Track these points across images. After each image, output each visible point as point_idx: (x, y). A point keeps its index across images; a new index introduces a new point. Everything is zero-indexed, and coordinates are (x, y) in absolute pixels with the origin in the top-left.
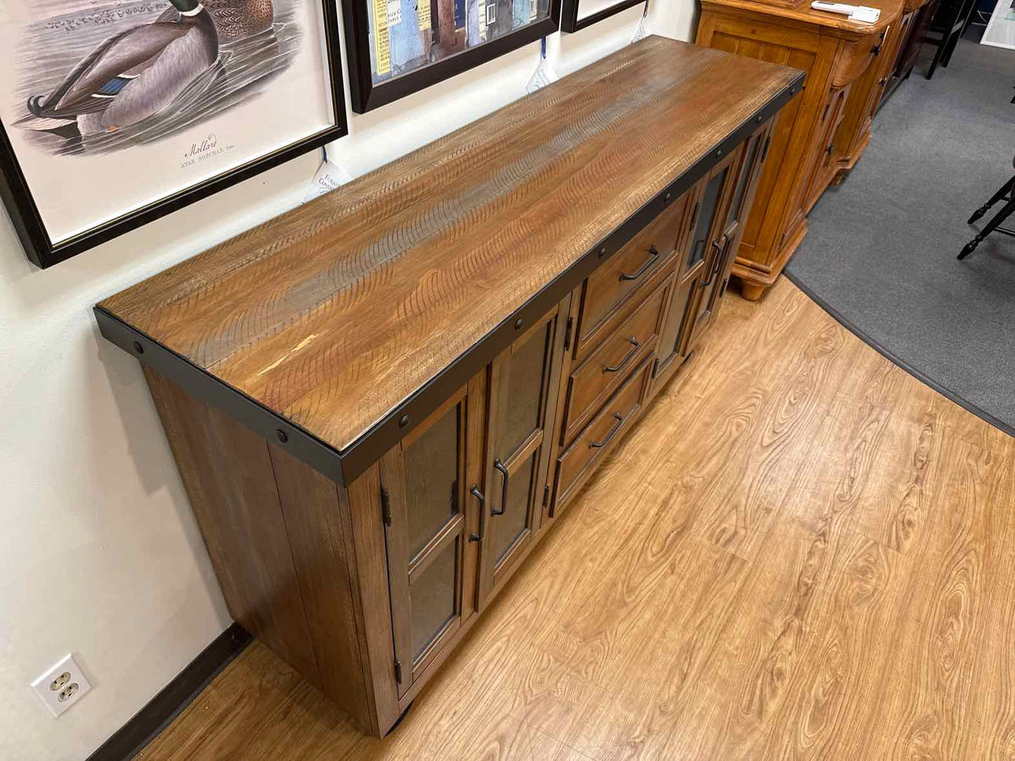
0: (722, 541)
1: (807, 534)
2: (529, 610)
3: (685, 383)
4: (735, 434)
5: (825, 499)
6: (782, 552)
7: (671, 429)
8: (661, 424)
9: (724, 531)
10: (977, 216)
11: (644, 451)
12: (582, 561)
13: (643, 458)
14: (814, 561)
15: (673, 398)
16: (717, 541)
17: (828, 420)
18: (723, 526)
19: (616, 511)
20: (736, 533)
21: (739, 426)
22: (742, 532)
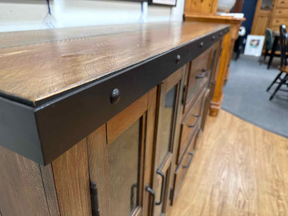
0: (241, 207)
1: (272, 198)
4: (228, 161)
5: (272, 182)
6: (267, 208)
9: (240, 202)
10: (269, 89)
11: (196, 172)
14: (282, 210)
16: (239, 207)
17: (257, 152)
18: (239, 199)
20: (245, 202)
21: (227, 158)
22: (247, 201)
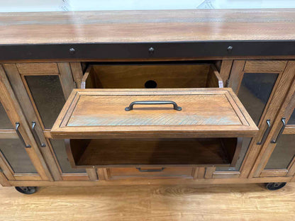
2: (87, 205)
3: (259, 197)
7: (224, 207)
8: (221, 201)
12: (121, 211)
13: (194, 205)
15: (243, 197)
19: (154, 210)
